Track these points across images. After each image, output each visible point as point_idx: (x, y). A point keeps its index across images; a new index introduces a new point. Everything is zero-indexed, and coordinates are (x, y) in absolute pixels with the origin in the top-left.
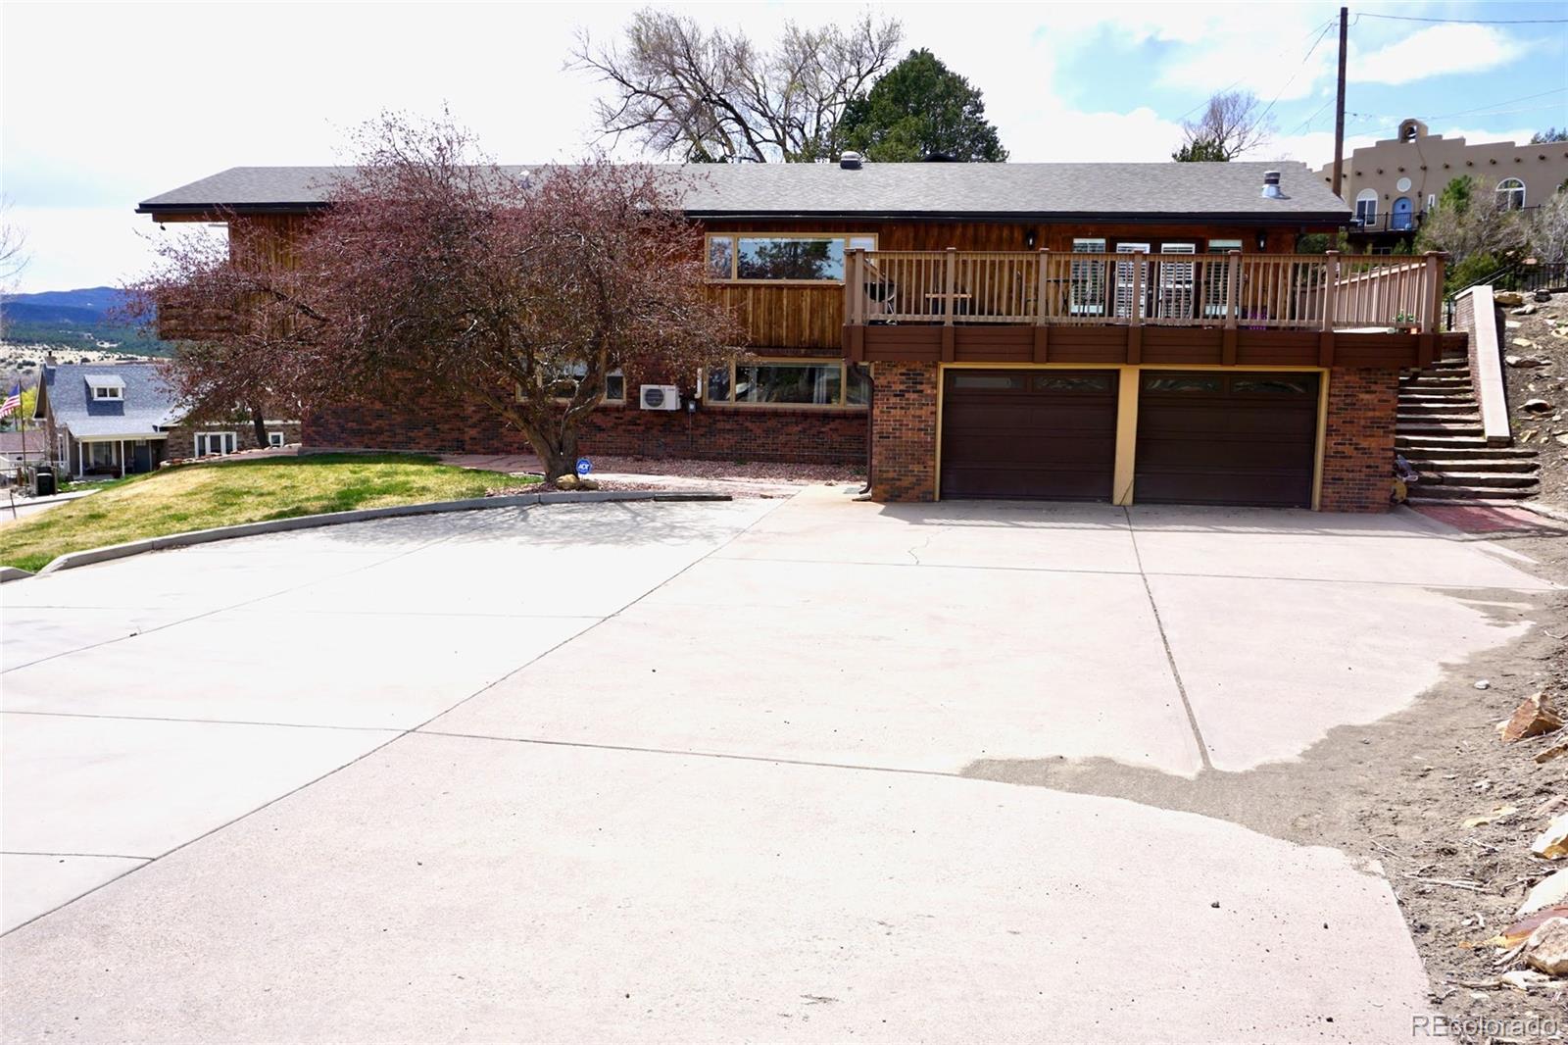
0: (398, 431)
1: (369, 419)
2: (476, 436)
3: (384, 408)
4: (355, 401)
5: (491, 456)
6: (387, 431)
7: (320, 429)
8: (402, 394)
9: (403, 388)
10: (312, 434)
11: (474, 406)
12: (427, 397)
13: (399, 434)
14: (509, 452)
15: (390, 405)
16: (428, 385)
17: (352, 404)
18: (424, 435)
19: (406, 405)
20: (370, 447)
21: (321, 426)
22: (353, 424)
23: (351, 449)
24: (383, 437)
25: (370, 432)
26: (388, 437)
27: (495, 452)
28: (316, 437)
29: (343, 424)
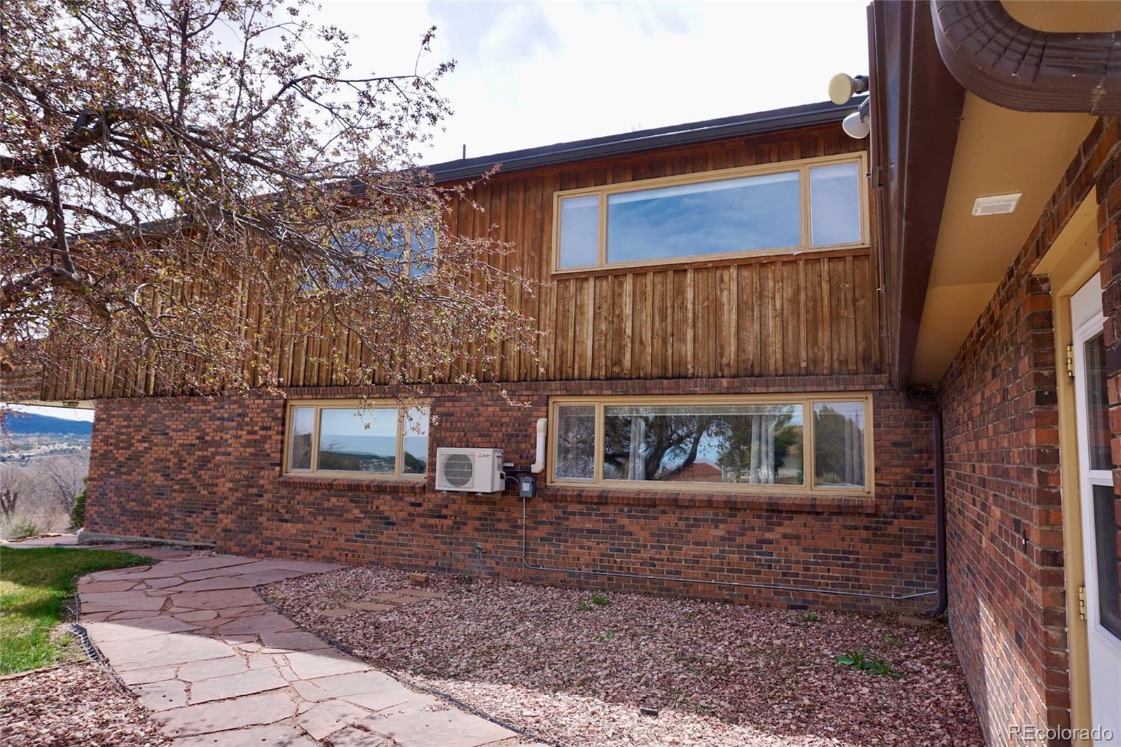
0: (177, 515)
1: (148, 497)
2: (231, 526)
3: (166, 483)
4: (139, 474)
5: (241, 559)
6: (166, 514)
7: (103, 509)
8: (185, 465)
9: (187, 457)
10: (95, 516)
11: (231, 481)
12: (209, 469)
13: (176, 519)
14: (268, 555)
15: (172, 479)
16: (212, 453)
17: (136, 477)
18: (203, 521)
19: (188, 480)
20: (147, 536)
21: (103, 506)
22: (134, 504)
23: (129, 537)
24: (160, 523)
25: (149, 515)
26: (166, 522)
27: (251, 552)
28: (98, 520)
29: (124, 503)
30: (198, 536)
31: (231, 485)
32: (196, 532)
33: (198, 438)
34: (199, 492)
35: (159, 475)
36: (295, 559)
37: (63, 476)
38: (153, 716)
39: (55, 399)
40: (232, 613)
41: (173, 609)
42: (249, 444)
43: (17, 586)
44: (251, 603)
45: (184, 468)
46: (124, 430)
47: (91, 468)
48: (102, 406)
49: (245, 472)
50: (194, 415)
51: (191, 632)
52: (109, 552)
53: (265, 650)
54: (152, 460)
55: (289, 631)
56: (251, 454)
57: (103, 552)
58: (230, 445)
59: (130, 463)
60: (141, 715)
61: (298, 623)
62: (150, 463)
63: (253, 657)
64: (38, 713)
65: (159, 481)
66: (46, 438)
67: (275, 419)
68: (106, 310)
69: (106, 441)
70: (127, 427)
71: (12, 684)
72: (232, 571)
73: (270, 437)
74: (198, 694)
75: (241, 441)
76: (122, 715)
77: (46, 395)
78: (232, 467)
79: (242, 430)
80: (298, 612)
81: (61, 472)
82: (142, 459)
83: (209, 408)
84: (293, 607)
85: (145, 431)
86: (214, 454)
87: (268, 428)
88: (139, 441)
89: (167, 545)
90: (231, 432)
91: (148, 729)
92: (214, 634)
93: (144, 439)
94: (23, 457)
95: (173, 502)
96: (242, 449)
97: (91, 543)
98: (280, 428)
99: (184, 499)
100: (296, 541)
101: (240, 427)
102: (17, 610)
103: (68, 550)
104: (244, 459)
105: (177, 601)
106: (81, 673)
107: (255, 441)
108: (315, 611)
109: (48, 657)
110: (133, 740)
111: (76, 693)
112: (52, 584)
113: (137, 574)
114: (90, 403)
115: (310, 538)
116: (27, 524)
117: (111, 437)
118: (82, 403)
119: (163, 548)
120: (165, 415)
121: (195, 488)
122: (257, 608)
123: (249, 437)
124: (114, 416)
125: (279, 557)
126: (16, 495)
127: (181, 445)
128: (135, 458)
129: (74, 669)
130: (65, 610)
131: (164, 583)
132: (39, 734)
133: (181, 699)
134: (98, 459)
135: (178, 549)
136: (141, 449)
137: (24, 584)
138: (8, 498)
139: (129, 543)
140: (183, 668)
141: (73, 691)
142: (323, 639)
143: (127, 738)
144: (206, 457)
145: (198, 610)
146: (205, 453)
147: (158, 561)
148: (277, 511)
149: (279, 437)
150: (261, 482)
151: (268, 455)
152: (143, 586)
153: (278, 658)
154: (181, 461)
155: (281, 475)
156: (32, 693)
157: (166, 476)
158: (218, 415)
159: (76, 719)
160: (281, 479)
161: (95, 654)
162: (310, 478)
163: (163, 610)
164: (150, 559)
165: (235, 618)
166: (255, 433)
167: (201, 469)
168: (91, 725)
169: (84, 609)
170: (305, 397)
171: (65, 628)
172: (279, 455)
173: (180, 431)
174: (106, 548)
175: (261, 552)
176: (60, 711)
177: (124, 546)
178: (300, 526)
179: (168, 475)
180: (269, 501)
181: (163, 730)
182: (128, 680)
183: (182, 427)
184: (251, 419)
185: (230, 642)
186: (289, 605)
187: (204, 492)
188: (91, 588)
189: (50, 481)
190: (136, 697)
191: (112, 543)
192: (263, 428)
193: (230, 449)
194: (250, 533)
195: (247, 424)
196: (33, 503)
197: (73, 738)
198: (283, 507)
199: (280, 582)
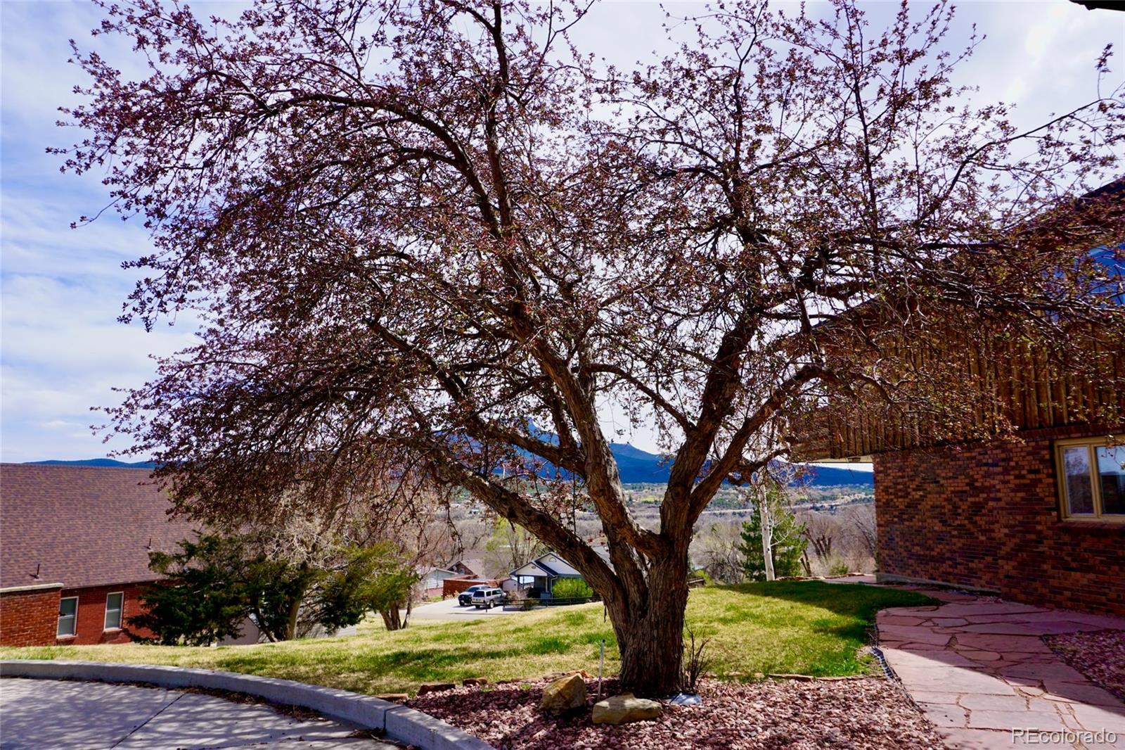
0: (959, 560)
1: (930, 542)
2: (1013, 573)
3: (944, 529)
4: (919, 521)
5: (1028, 608)
6: (949, 559)
7: (892, 552)
8: (960, 511)
9: (960, 503)
10: (887, 558)
11: (1006, 527)
12: (984, 515)
13: (960, 564)
14: (1059, 605)
15: (950, 525)
16: (984, 499)
17: (916, 523)
18: (985, 567)
19: (964, 526)
20: (934, 579)
21: (892, 549)
22: (918, 548)
23: (918, 579)
24: (945, 567)
25: (933, 559)
26: (950, 566)
27: (1039, 602)
28: (890, 562)
29: (910, 547)
30: (983, 582)
31: (1006, 531)
32: (980, 578)
33: (967, 484)
34: (977, 538)
35: (937, 521)
36: (1092, 613)
37: (865, 523)
38: (936, 729)
39: (841, 457)
40: (1015, 657)
41: (957, 647)
42: (1018, 488)
43: (831, 613)
44: (1037, 650)
45: (959, 515)
46: (900, 480)
47: (878, 516)
48: (878, 460)
49: (1019, 518)
50: (961, 463)
51: (974, 669)
52: (901, 591)
53: (1047, 696)
54: (928, 507)
55: (1078, 683)
56: (1023, 499)
57: (897, 591)
58: (999, 491)
59: (909, 510)
60: (926, 726)
61: (1088, 677)
62: (928, 510)
63: (1034, 701)
64: (849, 707)
65: (938, 527)
66: (846, 489)
67: (1042, 461)
68: (850, 389)
69: (886, 490)
70: (902, 477)
71: (832, 684)
72: (1018, 618)
73: (1040, 481)
74: (976, 721)
75: (1010, 485)
76: (910, 722)
77: (835, 454)
78: (1004, 512)
79: (1009, 474)
80: (1090, 667)
81: (862, 520)
82: (919, 507)
83: (973, 454)
84: (1084, 661)
85: (918, 480)
86: (986, 500)
87: (1037, 472)
88: (914, 490)
89: (953, 588)
90: (998, 477)
91: (932, 737)
92: (995, 674)
93: (918, 488)
94: (832, 507)
95: (954, 547)
96: (1012, 494)
97: (887, 583)
98: (1050, 471)
99: (964, 545)
100: (1089, 592)
101: (1006, 472)
102: (832, 631)
103: (870, 587)
104: (1016, 504)
105: (961, 639)
106: (879, 686)
107: (1025, 485)
108: (1111, 668)
109: (855, 669)
110: (919, 743)
111: (876, 699)
112: (855, 614)
113: (926, 613)
114: (869, 458)
115: (1107, 591)
116: (841, 565)
117: (890, 487)
118: (863, 458)
119: (950, 592)
120: (934, 464)
121: (973, 533)
122: (1043, 656)
123: (1017, 482)
124: (890, 468)
125: (1072, 608)
126: (829, 539)
127: (952, 492)
128: (913, 505)
129: (874, 681)
130: (867, 636)
131: (950, 622)
132: (849, 721)
133: (962, 722)
134: (883, 507)
135: (964, 594)
136: (917, 497)
137: (836, 612)
138: (824, 542)
139: (919, 585)
140: (964, 697)
141: (873, 697)
142: (1118, 698)
143: (914, 740)
144: (980, 503)
145: (981, 650)
146: (977, 499)
147: (944, 603)
148: (1062, 559)
149: (1051, 480)
150: (1039, 528)
151: (1042, 499)
152: (930, 623)
153: (1061, 706)
154: (956, 507)
155: (1059, 520)
156: (845, 693)
157: (944, 522)
158: (984, 461)
159: (875, 717)
160: (1060, 525)
161: (891, 673)
162: (1094, 524)
163: (948, 646)
164: (937, 600)
165: (1019, 662)
166: (1023, 477)
167: (976, 515)
168: (886, 724)
169: (882, 636)
170: (1073, 435)
171: (867, 650)
172: (1053, 499)
173: (950, 478)
174: (899, 588)
175: (1050, 602)
176: (863, 709)
177: (915, 587)
178: (1092, 576)
179: (945, 521)
180: (1050, 548)
181: (944, 741)
182: (916, 697)
183: (951, 474)
184: (1017, 463)
185: (1011, 683)
186: (1080, 658)
187: (983, 538)
188: (887, 620)
189: (854, 528)
190: (922, 712)
191: (905, 583)
192: (1031, 472)
193: (999, 495)
194: (1035, 580)
195: (1013, 468)
196: (843, 547)
197: (873, 730)
198: (1068, 555)
199: (1071, 635)
